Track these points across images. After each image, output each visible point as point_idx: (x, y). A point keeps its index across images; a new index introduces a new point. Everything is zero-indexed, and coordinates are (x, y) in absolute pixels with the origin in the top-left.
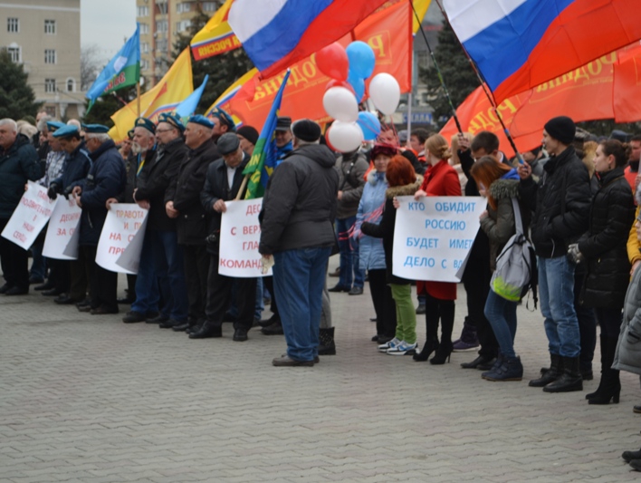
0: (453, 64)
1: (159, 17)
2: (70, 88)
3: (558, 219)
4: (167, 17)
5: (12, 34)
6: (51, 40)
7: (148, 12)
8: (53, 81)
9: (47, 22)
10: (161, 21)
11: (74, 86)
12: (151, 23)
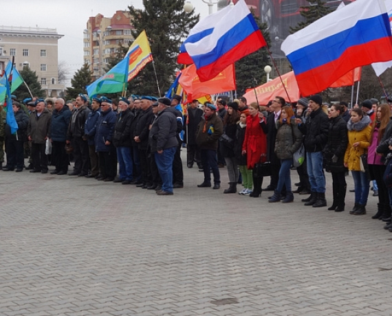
0: (240, 68)
1: (94, 47)
2: (53, 83)
3: (318, 137)
4: (98, 47)
5: (25, 57)
6: (44, 60)
7: (89, 45)
8: (45, 79)
9: (42, 51)
10: (96, 49)
11: (55, 82)
12: (91, 50)
